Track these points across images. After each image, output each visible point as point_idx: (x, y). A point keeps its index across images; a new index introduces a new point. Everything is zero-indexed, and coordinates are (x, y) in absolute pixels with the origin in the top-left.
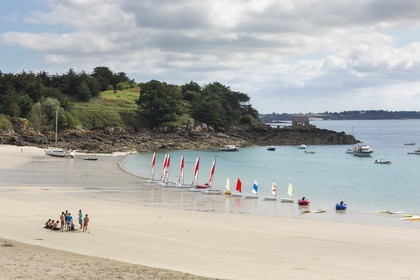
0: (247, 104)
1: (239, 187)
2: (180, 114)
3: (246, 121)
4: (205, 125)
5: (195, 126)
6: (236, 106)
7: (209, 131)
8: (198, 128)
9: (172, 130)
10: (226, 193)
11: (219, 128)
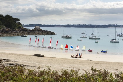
0: (19, 22)
1: (67, 47)
3: (20, 27)
4: (9, 29)
5: (6, 29)
6: (16, 22)
7: (11, 30)
8: (7, 29)
10: (61, 49)
11: (13, 29)
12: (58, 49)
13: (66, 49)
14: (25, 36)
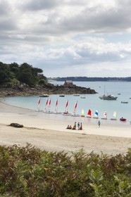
0: (41, 74)
1: (90, 113)
2: (12, 78)
4: (25, 84)
5: (20, 84)
6: (36, 75)
7: (27, 87)
8: (22, 85)
9: (9, 86)
10: (82, 116)
11: (31, 85)
12: (78, 116)
13: (89, 116)
14: (46, 96)
